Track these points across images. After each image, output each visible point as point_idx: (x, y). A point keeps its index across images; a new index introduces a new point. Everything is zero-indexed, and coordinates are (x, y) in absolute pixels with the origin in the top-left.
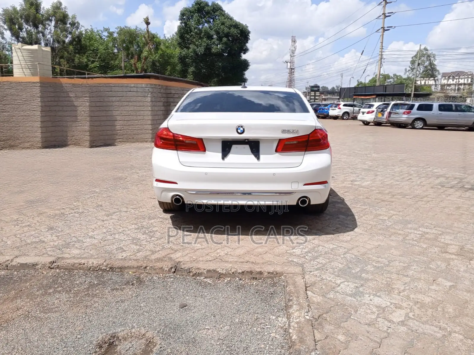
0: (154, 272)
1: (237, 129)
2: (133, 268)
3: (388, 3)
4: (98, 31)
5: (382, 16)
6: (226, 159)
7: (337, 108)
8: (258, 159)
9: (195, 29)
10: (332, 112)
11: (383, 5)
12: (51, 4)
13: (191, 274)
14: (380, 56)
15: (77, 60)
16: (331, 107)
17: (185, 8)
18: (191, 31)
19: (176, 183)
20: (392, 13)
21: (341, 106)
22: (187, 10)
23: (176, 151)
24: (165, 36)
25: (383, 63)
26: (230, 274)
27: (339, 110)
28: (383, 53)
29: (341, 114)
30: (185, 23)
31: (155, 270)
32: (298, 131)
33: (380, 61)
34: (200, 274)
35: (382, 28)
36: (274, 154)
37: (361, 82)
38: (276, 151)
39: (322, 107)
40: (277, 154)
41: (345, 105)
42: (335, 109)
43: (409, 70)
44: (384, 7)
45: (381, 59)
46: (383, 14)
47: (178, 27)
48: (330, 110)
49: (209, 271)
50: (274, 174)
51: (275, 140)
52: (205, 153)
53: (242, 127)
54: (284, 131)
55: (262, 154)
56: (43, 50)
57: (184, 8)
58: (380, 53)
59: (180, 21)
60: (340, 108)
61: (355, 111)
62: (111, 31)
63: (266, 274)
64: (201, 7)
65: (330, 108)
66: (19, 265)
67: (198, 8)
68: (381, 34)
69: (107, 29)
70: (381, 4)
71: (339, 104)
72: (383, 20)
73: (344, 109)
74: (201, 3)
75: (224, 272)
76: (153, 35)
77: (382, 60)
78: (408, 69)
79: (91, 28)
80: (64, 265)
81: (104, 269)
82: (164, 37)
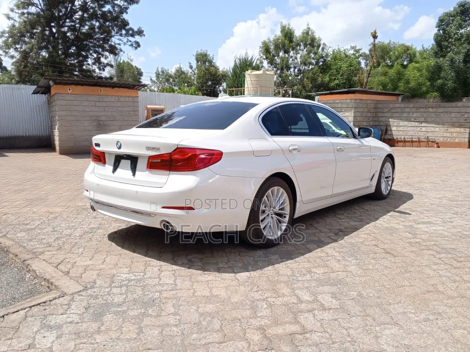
1: (117, 144)
2: (12, 254)
4: (345, 50)
6: (115, 173)
8: (134, 174)
9: (455, 35)
12: (302, 31)
13: (27, 270)
15: (320, 79)
17: (446, 13)
18: (450, 37)
22: (447, 16)
24: (424, 46)
30: (444, 30)
31: (18, 259)
32: (159, 148)
34: (30, 272)
38: (147, 168)
40: (148, 172)
47: (435, 35)
49: (33, 270)
50: (137, 192)
51: (145, 157)
52: (105, 166)
53: (119, 142)
54: (148, 148)
55: (138, 171)
56: (267, 74)
57: (444, 13)
59: (438, 29)
62: (357, 48)
64: (465, 8)
67: (461, 11)
69: (354, 47)
74: (465, 4)
76: (407, 47)
79: (339, 48)
81: (5, 250)
82: (422, 47)
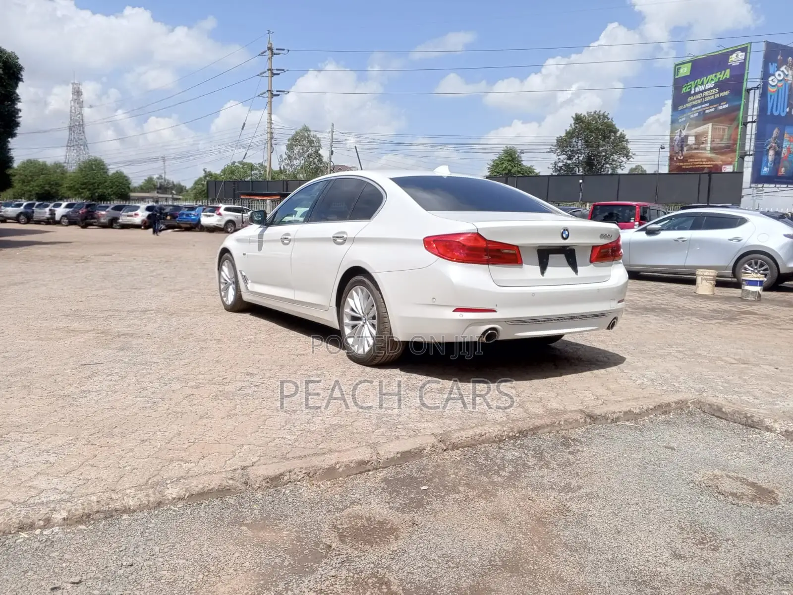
0: (570, 426)
1: (562, 233)
2: (548, 426)
3: (274, 54)
5: (267, 72)
6: (545, 274)
7: (215, 214)
8: (576, 271)
10: (206, 220)
11: (268, 57)
13: (609, 421)
14: (269, 135)
16: (204, 210)
19: (494, 311)
20: (283, 70)
21: (222, 211)
23: (487, 266)
25: (274, 146)
26: (644, 412)
27: (218, 217)
28: (273, 131)
29: (223, 223)
31: (571, 423)
32: (612, 235)
33: (269, 142)
34: (618, 419)
35: (268, 91)
36: (589, 265)
37: (210, 172)
38: (591, 262)
39: (185, 211)
40: (592, 265)
41: (227, 209)
42: (213, 215)
43: (285, 159)
44: (270, 59)
45: (271, 138)
46: (268, 70)
48: (202, 215)
49: (625, 413)
51: (589, 246)
52: (522, 268)
53: (567, 230)
54: (602, 236)
58: (269, 130)
60: (220, 214)
61: (244, 220)
63: (673, 405)
65: (202, 213)
66: (399, 455)
68: (267, 100)
70: (265, 54)
71: (218, 208)
72: (270, 78)
73: (227, 215)
75: (638, 411)
77: (273, 141)
78: (285, 156)
80: (462, 441)
81: (513, 436)
